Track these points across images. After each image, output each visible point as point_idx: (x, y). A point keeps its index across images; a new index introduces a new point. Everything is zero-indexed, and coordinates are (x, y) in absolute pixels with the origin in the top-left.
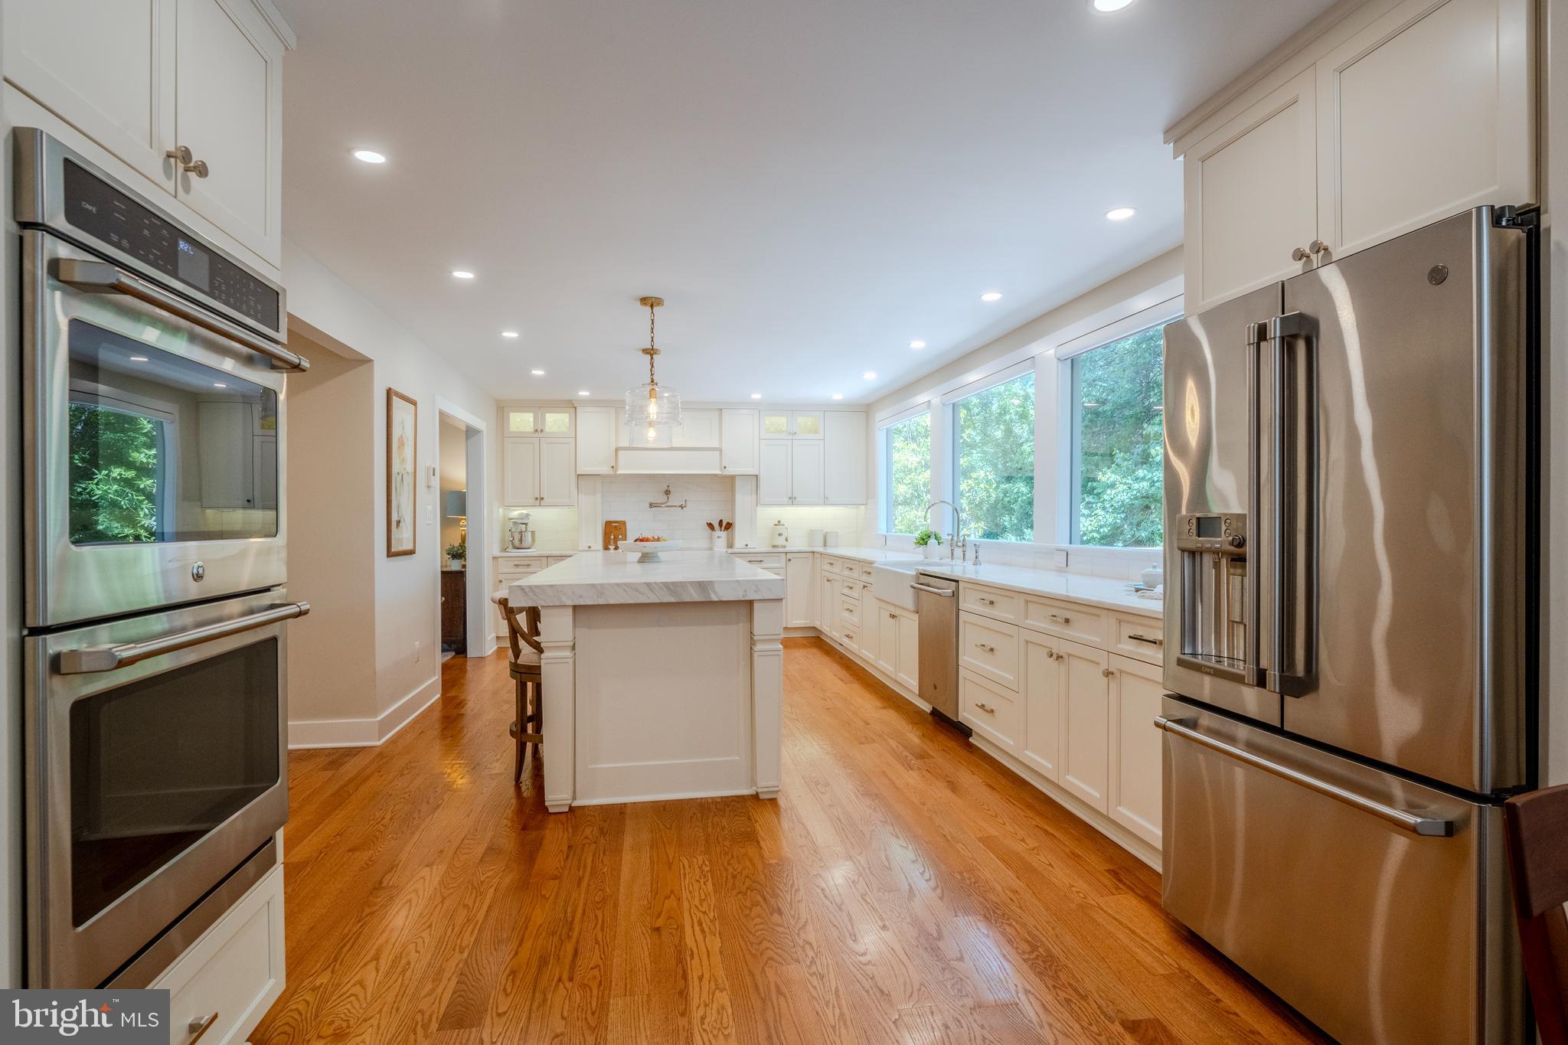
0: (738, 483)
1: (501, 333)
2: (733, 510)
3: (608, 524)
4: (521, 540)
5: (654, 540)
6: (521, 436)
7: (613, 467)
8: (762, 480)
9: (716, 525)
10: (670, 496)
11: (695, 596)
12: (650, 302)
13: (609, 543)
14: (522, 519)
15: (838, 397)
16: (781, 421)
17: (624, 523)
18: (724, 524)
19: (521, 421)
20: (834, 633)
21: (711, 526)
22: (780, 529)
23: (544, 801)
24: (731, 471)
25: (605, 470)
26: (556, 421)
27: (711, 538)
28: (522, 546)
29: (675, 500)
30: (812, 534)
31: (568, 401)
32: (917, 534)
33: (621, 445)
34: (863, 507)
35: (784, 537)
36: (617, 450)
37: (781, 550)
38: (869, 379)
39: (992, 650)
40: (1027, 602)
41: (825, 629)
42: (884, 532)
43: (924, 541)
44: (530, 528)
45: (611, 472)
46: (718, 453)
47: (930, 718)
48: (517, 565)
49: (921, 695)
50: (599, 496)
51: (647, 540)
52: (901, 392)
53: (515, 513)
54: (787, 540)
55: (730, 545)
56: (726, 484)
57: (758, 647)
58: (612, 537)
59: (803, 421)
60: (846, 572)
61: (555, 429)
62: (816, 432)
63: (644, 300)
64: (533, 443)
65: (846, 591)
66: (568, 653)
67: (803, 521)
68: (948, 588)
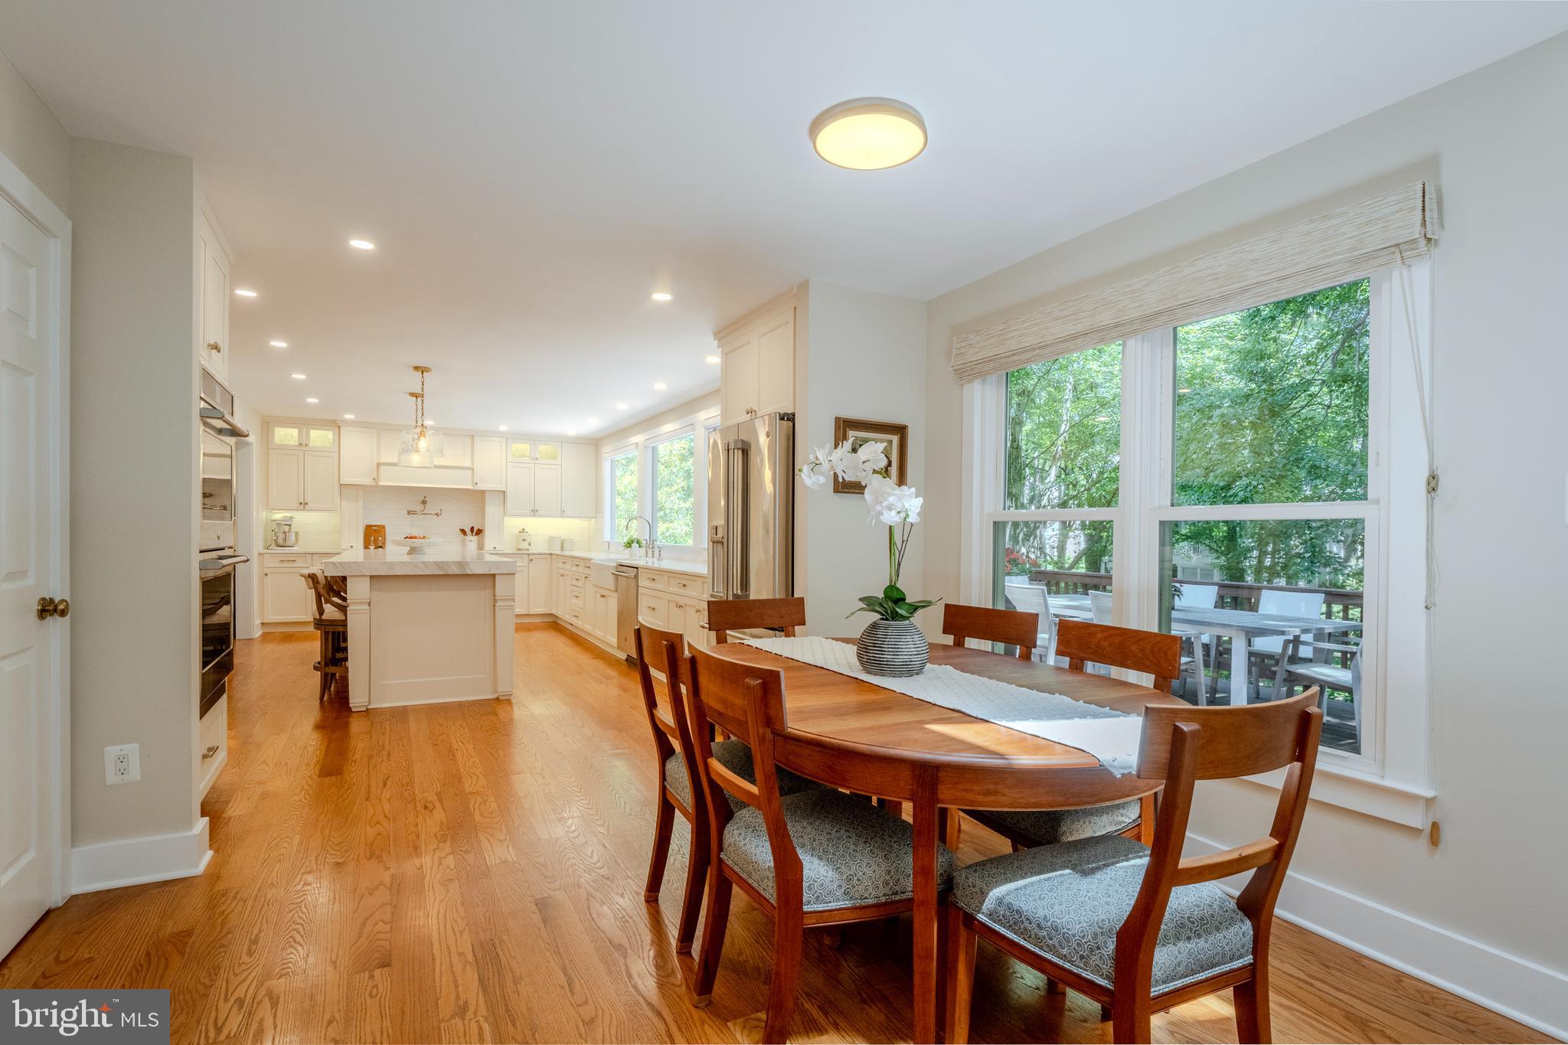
0: (488, 497)
1: (291, 375)
2: (483, 519)
3: (368, 528)
4: (285, 540)
5: (420, 538)
6: (284, 448)
7: (374, 479)
8: (509, 496)
9: (468, 531)
10: (427, 505)
11: (457, 571)
12: (421, 369)
13: (370, 544)
14: (286, 521)
16: (525, 448)
17: (383, 527)
18: (475, 530)
19: (287, 435)
20: (564, 614)
21: (463, 532)
22: (524, 536)
23: (349, 704)
24: (482, 486)
25: (367, 481)
26: (320, 437)
27: (464, 542)
28: (286, 545)
29: (431, 508)
30: (551, 540)
31: (332, 420)
32: (626, 540)
33: (383, 460)
34: (593, 520)
35: (527, 543)
36: (379, 465)
37: (525, 552)
38: (590, 423)
39: (654, 609)
40: (669, 577)
41: (560, 614)
42: (609, 539)
43: (629, 545)
44: (293, 528)
45: (373, 484)
46: (470, 472)
47: (625, 663)
48: (283, 561)
49: (619, 648)
50: (360, 504)
51: (415, 538)
53: (278, 516)
54: (530, 545)
55: (481, 547)
56: (477, 497)
57: (499, 604)
58: (372, 539)
59: (544, 448)
60: (574, 568)
61: (318, 444)
62: (555, 458)
63: (416, 368)
64: (298, 456)
65: (574, 582)
66: (366, 607)
67: (543, 530)
68: (632, 573)
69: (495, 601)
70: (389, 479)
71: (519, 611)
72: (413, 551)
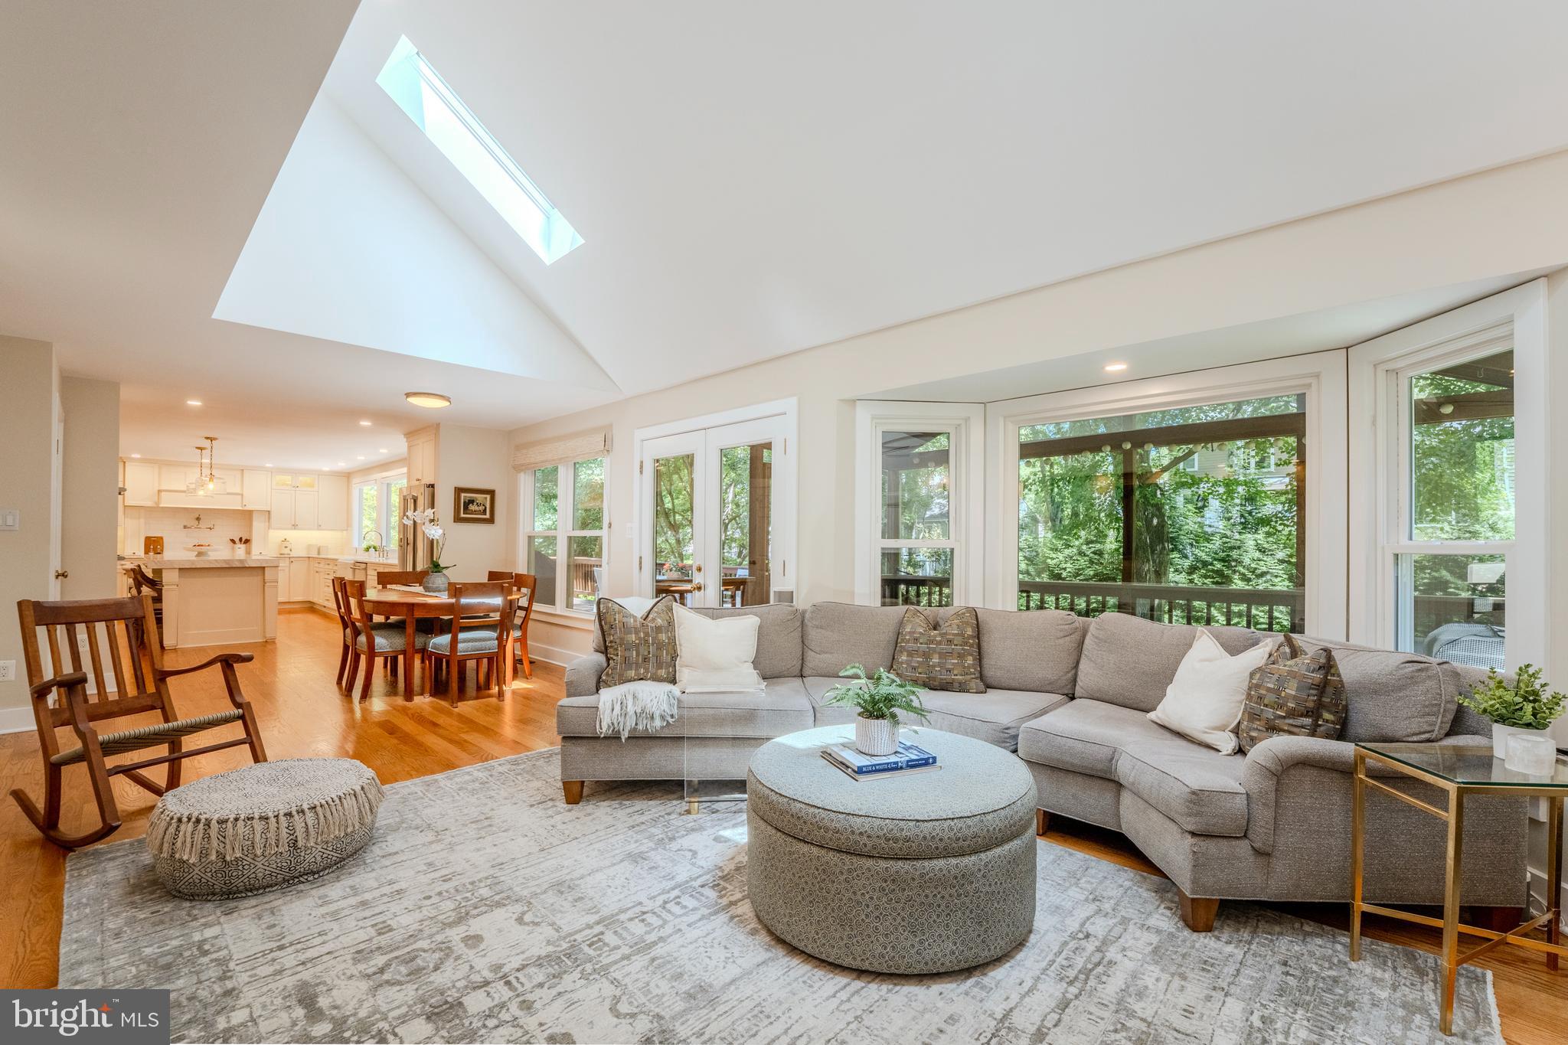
0: (255, 516)
2: (251, 531)
3: (148, 539)
7: (156, 502)
8: (273, 515)
9: (237, 540)
10: (200, 522)
12: (211, 438)
13: (150, 551)
15: (326, 469)
16: (288, 479)
17: (162, 538)
18: (243, 540)
20: (319, 600)
21: (233, 541)
22: (286, 544)
24: (249, 507)
25: (149, 504)
27: (233, 548)
29: (203, 524)
30: (309, 547)
32: (365, 546)
33: (163, 488)
34: (344, 532)
35: (288, 549)
36: (159, 491)
37: (286, 556)
38: (342, 465)
41: (315, 600)
42: (357, 546)
43: (368, 549)
45: (154, 505)
46: (240, 497)
50: (142, 521)
52: (367, 470)
54: (291, 550)
55: (248, 552)
56: (247, 515)
57: (267, 591)
58: (152, 547)
59: (304, 479)
60: (327, 566)
62: (313, 487)
65: (326, 577)
66: (176, 587)
67: (302, 540)
68: (364, 566)
69: (265, 583)
70: (167, 502)
71: (281, 599)
72: (200, 554)
